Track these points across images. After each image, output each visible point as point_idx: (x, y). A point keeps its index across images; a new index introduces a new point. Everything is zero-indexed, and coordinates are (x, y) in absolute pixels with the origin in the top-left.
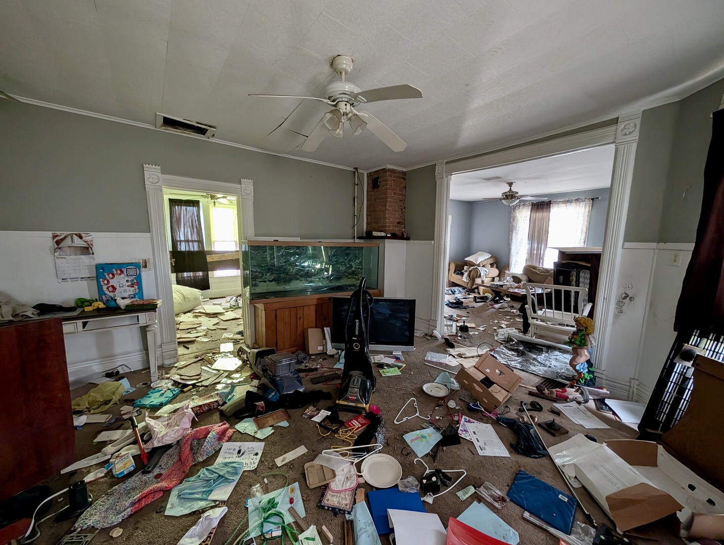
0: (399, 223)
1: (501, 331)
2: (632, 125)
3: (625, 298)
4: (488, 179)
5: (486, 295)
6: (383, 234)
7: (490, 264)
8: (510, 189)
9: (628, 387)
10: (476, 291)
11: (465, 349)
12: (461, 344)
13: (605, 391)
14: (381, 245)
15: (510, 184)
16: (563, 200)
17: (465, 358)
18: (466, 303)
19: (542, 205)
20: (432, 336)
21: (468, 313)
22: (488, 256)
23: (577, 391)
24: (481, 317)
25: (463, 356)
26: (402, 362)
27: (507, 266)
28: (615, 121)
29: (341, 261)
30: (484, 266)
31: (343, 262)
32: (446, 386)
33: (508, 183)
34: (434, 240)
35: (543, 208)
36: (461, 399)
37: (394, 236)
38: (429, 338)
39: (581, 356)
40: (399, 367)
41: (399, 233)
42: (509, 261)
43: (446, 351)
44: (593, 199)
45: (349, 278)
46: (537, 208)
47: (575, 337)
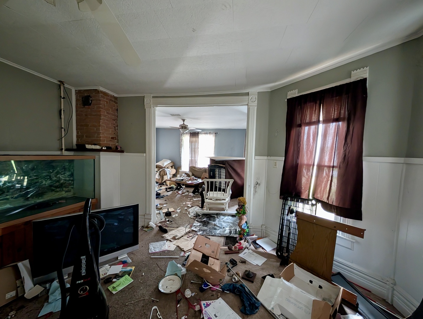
0: (113, 138)
1: (191, 210)
2: (254, 98)
3: (257, 184)
4: (173, 115)
5: (172, 186)
6: (98, 147)
7: (171, 166)
8: (184, 123)
9: (261, 230)
10: (165, 183)
11: (175, 230)
12: (171, 227)
13: (255, 236)
14: (97, 157)
15: (184, 120)
16: (204, 132)
17: (178, 239)
18: (162, 193)
19: (194, 134)
20: (148, 227)
21: (165, 200)
22: (169, 162)
23: (245, 241)
24: (174, 202)
25: (176, 238)
26: (130, 265)
27: (180, 167)
28: (248, 94)
29: (44, 174)
30: (167, 168)
31: (47, 176)
32: (176, 275)
33: (182, 119)
34: (145, 153)
35: (195, 136)
36: (192, 283)
37: (109, 149)
38: (146, 229)
39: (244, 220)
40: (129, 273)
41: (113, 147)
42: (181, 164)
43: (163, 237)
44: (216, 133)
45: (57, 192)
46: (193, 136)
47: (241, 210)
